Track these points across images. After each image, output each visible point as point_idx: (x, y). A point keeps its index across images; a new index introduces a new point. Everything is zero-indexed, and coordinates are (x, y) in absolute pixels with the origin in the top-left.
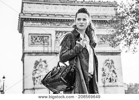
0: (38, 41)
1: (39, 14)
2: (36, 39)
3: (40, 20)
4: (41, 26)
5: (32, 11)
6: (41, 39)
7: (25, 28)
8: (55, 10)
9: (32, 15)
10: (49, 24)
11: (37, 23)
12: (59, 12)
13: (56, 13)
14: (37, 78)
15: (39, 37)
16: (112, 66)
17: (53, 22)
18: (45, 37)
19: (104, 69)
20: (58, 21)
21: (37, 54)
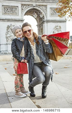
6: (11, 10)
14: (9, 37)
16: (60, 30)
18: (14, 8)
19: (54, 32)
21: (9, 20)
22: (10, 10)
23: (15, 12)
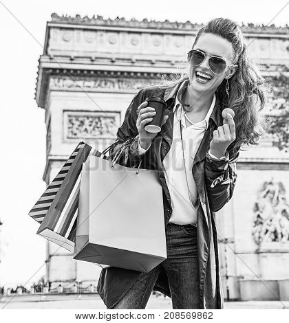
0: (86, 130)
1: (90, 58)
2: (82, 123)
3: (92, 73)
4: (95, 90)
5: (73, 51)
6: (94, 124)
7: (52, 93)
8: (131, 46)
9: (72, 60)
10: (116, 85)
11: (85, 80)
12: (144, 52)
13: (135, 54)
15: (88, 117)
16: (280, 199)
17: (128, 80)
18: (105, 118)
19: (259, 206)
20: (138, 78)
22: (90, 125)
23: (108, 132)
